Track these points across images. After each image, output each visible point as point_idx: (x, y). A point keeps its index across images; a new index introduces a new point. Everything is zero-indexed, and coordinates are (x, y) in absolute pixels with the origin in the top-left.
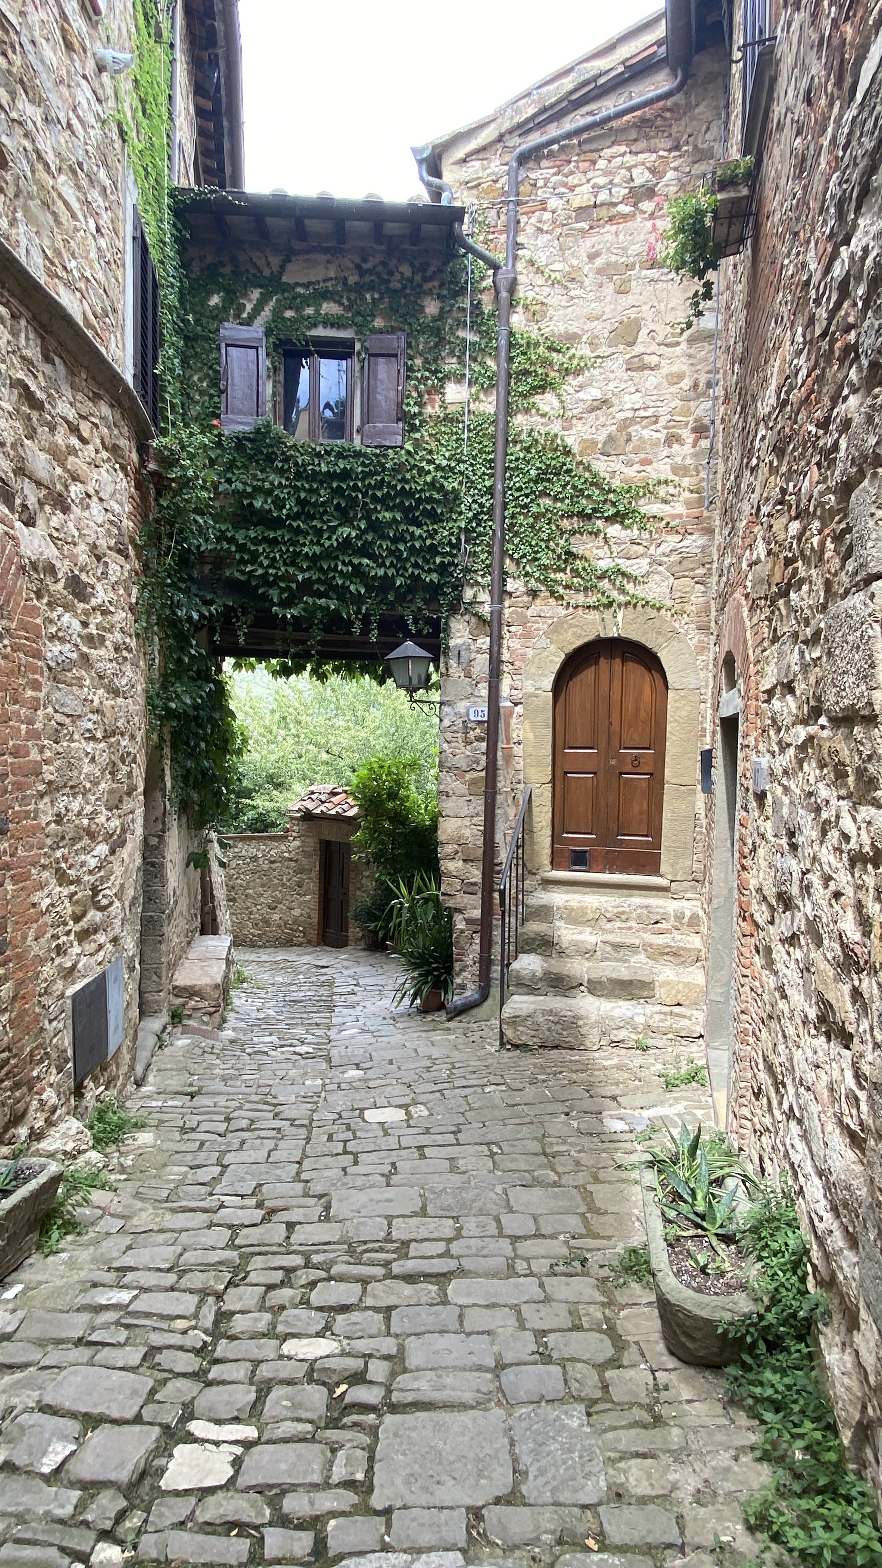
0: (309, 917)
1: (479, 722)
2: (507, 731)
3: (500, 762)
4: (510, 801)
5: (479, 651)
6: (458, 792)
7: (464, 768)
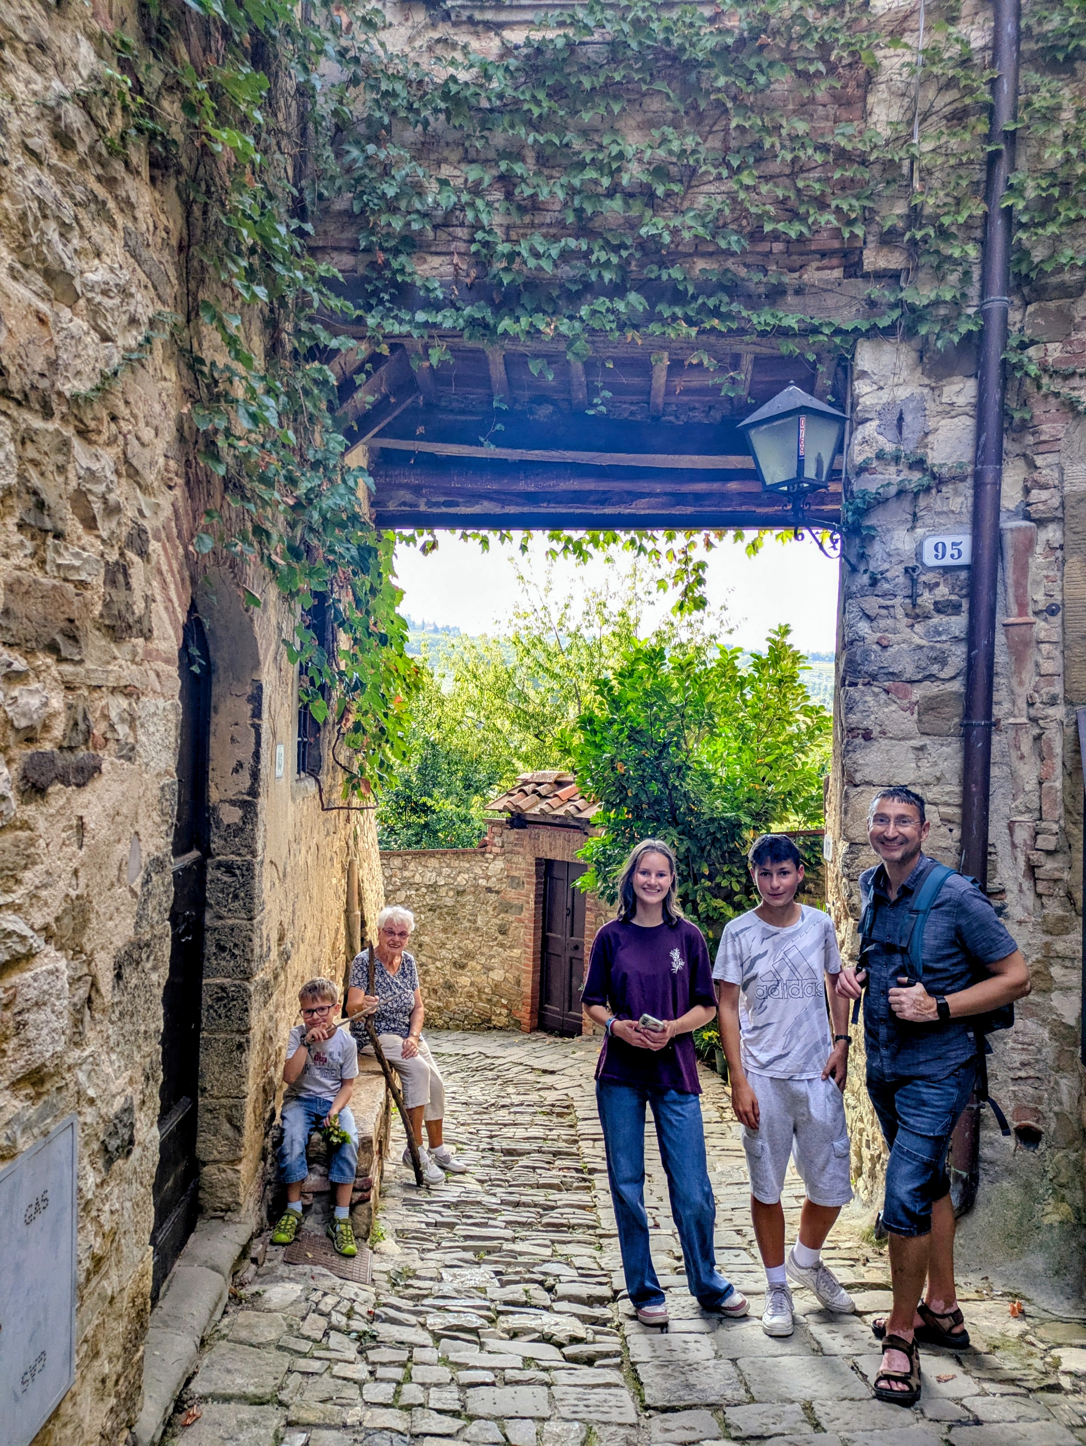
0: (518, 982)
1: (947, 570)
2: (1020, 585)
3: (1001, 658)
4: (1026, 745)
5: (950, 411)
6: (893, 730)
7: (910, 672)
